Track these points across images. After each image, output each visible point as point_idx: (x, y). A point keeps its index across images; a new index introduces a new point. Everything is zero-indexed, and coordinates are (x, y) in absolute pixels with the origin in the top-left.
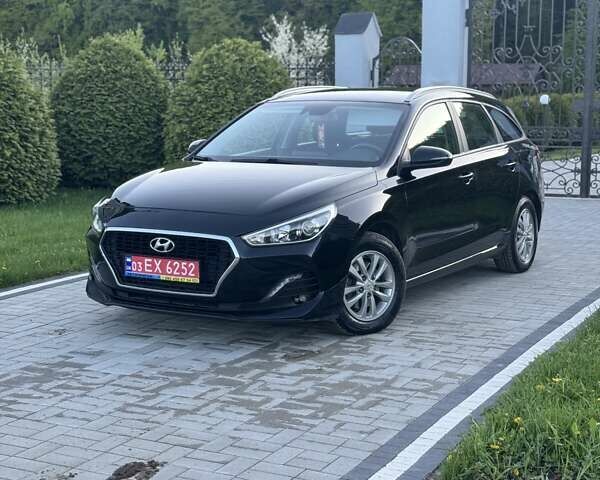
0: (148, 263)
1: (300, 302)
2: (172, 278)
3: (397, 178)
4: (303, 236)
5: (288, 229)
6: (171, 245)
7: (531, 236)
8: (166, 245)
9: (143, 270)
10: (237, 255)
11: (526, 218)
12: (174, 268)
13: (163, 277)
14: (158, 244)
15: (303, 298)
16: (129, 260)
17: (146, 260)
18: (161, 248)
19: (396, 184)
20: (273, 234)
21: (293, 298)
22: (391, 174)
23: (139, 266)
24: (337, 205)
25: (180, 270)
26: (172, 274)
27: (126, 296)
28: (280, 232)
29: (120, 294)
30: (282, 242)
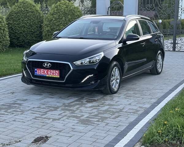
0: (42, 71)
1: (92, 84)
2: (50, 76)
3: (122, 44)
4: (93, 62)
5: (88, 60)
6: (50, 65)
7: (161, 63)
8: (48, 65)
9: (41, 73)
10: (72, 68)
11: (160, 57)
12: (51, 73)
13: (47, 76)
14: (46, 65)
15: (93, 82)
16: (36, 70)
17: (42, 70)
18: (47, 66)
19: (121, 46)
20: (83, 62)
21: (90, 82)
22: (120, 43)
23: (40, 72)
24: (104, 52)
25: (53, 73)
26: (50, 75)
27: (35, 82)
28: (86, 61)
29: (33, 81)
30: (86, 64)
